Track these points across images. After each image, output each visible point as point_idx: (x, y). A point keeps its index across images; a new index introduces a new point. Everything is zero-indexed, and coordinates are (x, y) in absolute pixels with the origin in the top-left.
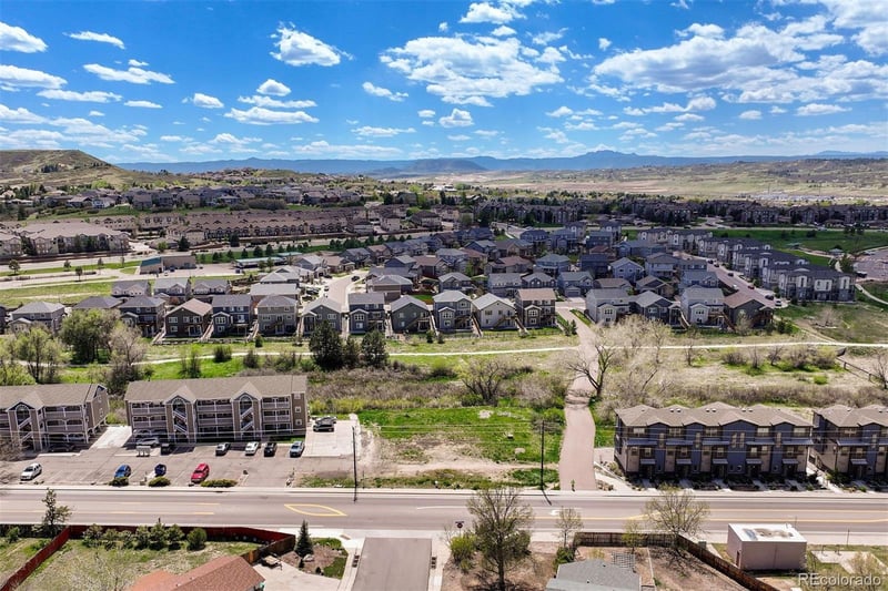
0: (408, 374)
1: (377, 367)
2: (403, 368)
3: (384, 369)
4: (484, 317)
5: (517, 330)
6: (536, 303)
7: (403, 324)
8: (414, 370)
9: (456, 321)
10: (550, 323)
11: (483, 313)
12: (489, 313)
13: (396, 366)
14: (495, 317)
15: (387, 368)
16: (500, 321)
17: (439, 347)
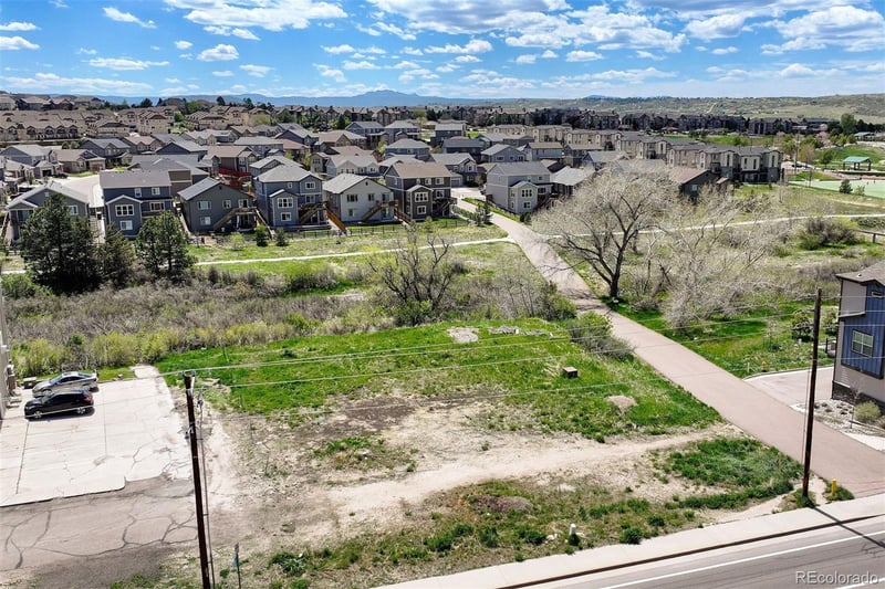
0: (243, 288)
1: (175, 282)
2: (228, 280)
3: (189, 284)
4: (345, 206)
5: (400, 223)
6: (423, 181)
7: (208, 221)
8: (253, 281)
9: (301, 213)
10: (447, 212)
11: (343, 199)
12: (352, 198)
13: (213, 277)
14: (363, 204)
15: (195, 282)
16: (372, 211)
17: (280, 251)
